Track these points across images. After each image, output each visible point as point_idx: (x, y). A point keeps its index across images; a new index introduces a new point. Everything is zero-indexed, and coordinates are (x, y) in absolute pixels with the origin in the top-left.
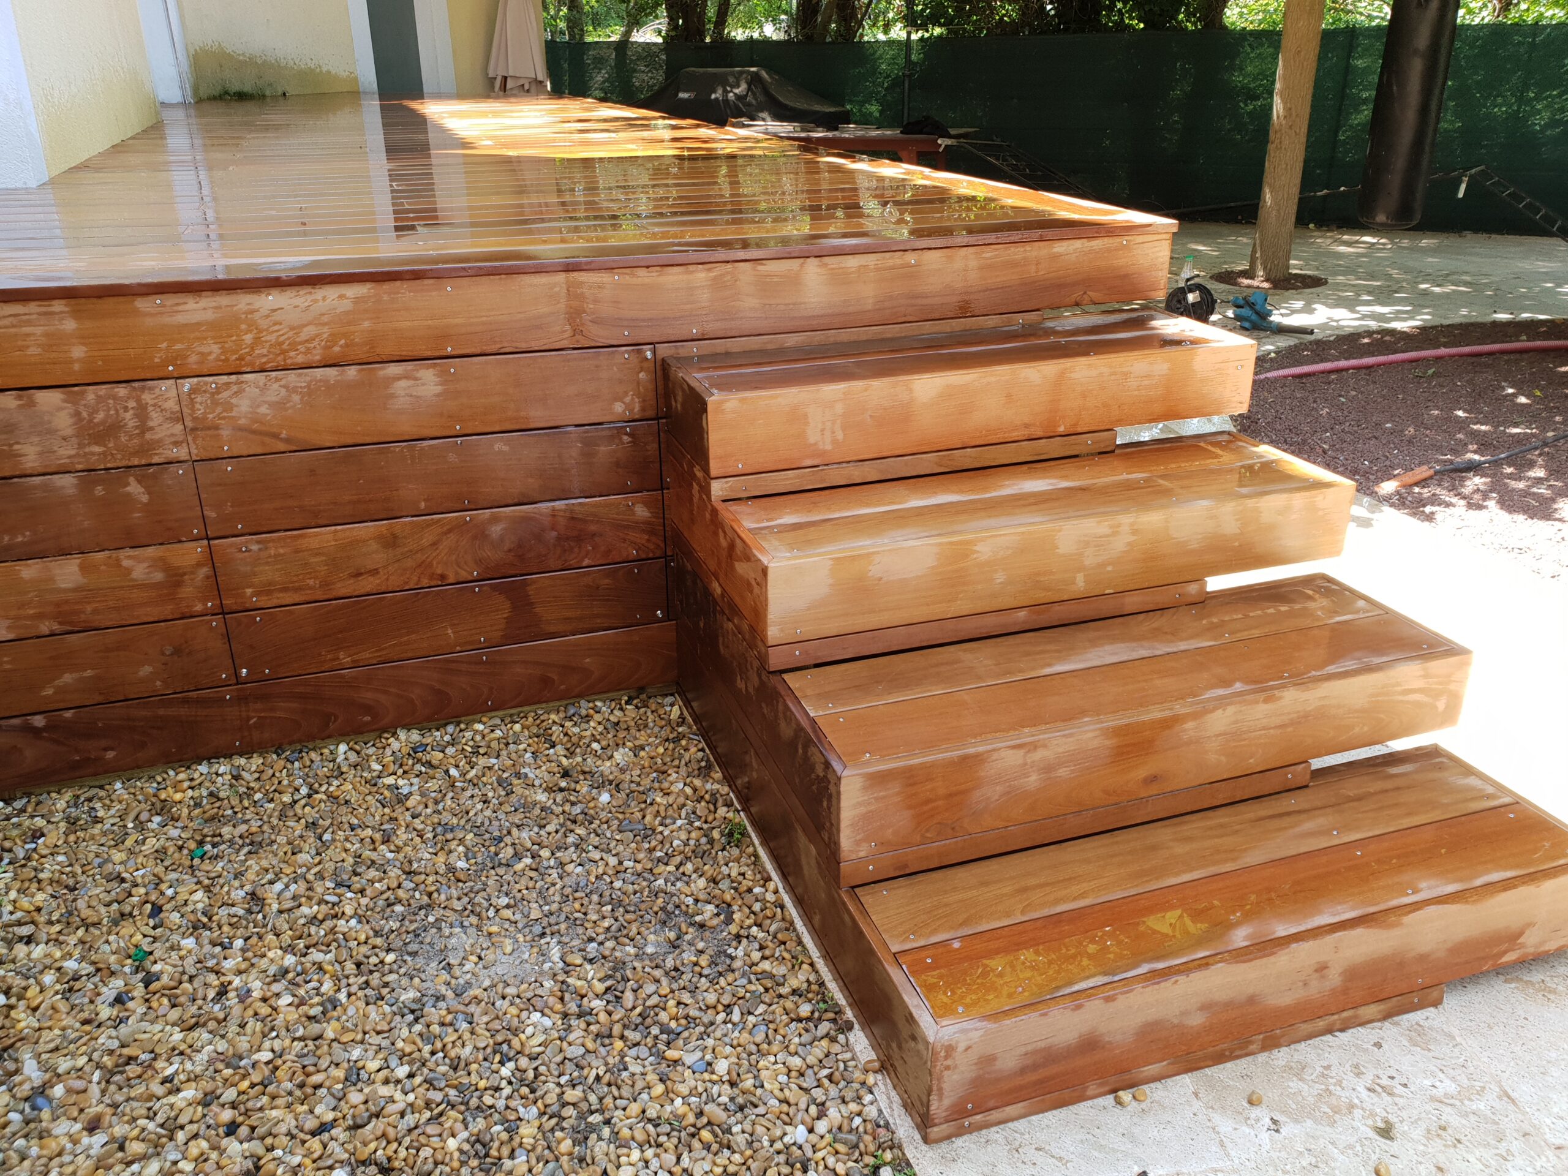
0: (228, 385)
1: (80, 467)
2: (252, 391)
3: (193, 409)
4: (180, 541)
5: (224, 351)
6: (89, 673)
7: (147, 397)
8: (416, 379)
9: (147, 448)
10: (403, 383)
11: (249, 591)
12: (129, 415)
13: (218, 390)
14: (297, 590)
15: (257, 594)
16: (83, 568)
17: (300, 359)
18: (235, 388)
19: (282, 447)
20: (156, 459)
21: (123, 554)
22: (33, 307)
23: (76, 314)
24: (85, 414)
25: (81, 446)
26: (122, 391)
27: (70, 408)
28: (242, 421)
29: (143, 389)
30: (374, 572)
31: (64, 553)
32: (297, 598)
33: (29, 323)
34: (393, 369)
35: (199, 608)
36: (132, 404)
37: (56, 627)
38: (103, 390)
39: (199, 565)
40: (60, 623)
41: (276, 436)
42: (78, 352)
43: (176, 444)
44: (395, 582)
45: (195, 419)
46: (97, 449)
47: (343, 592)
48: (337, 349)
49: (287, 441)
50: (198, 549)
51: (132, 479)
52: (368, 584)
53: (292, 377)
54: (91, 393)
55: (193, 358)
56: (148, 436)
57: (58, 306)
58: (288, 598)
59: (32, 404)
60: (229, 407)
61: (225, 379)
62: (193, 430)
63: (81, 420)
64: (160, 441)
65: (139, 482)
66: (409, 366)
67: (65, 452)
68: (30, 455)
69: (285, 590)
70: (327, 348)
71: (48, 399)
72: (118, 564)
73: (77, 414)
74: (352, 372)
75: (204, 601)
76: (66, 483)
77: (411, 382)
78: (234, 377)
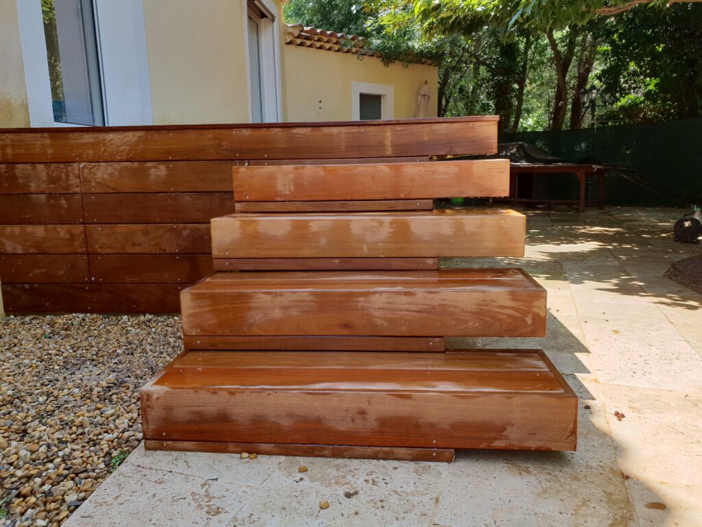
0: (95, 166)
1: (47, 192)
2: (102, 169)
3: (83, 174)
4: (76, 224)
5: (95, 153)
6: (44, 270)
7: (69, 169)
8: (158, 168)
9: (68, 187)
10: (153, 170)
11: (97, 246)
12: (63, 174)
13: (92, 168)
14: (113, 248)
15: (100, 248)
16: (46, 230)
17: (119, 158)
18: (97, 167)
19: (111, 191)
20: (71, 192)
21: (57, 226)
22: (39, 135)
23: (51, 138)
24: (50, 173)
25: (48, 184)
26: (62, 166)
27: (46, 171)
28: (98, 180)
29: (68, 166)
30: (140, 245)
31: (40, 223)
32: (113, 251)
33: (37, 140)
34: (150, 164)
35: (80, 250)
36: (64, 171)
37: (35, 251)
38: (56, 165)
39: (81, 234)
40: (37, 250)
41: (109, 186)
42: (50, 151)
43: (77, 186)
44: (147, 250)
45: (84, 178)
46: (52, 186)
47: (129, 251)
48: (131, 155)
49: (113, 189)
50: (82, 227)
51: (62, 198)
52: (137, 250)
53: (115, 165)
54: (53, 166)
55: (85, 156)
56: (69, 183)
57: (46, 135)
58: (110, 251)
59: (35, 168)
60: (94, 174)
61: (94, 164)
62: (83, 182)
63: (49, 175)
64: (72, 185)
65: (64, 199)
66: (156, 163)
67: (43, 186)
68: (33, 186)
69: (109, 247)
70: (128, 154)
71: (40, 167)
72: (56, 229)
73: (48, 173)
74: (136, 164)
75: (82, 248)
76: (43, 197)
77: (156, 170)
78: (97, 164)
